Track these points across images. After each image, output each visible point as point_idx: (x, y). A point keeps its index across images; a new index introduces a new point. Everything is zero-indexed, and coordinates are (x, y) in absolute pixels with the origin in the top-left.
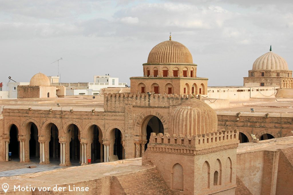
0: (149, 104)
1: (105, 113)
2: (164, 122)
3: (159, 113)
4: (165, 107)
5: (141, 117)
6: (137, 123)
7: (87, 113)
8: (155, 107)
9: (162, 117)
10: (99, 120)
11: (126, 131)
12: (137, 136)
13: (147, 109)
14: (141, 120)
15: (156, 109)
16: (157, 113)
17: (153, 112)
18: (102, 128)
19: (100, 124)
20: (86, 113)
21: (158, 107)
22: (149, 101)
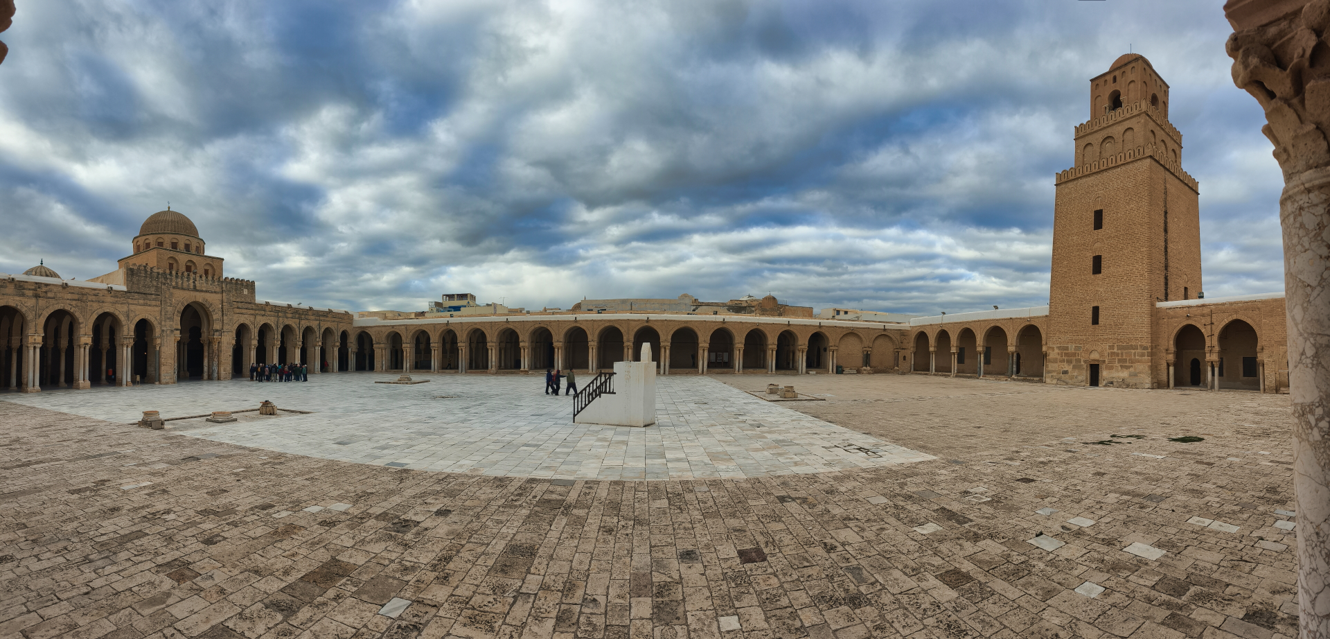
0: (195, 286)
1: (128, 294)
2: (214, 311)
3: (207, 300)
4: (215, 292)
5: (182, 303)
6: (178, 312)
7: (96, 292)
8: (202, 291)
9: (211, 305)
10: (117, 305)
11: (163, 323)
12: (177, 330)
13: (192, 293)
14: (183, 308)
15: (203, 294)
16: (204, 299)
17: (199, 297)
18: (122, 318)
19: (119, 310)
20: (93, 292)
21: (206, 291)
22: (194, 282)
